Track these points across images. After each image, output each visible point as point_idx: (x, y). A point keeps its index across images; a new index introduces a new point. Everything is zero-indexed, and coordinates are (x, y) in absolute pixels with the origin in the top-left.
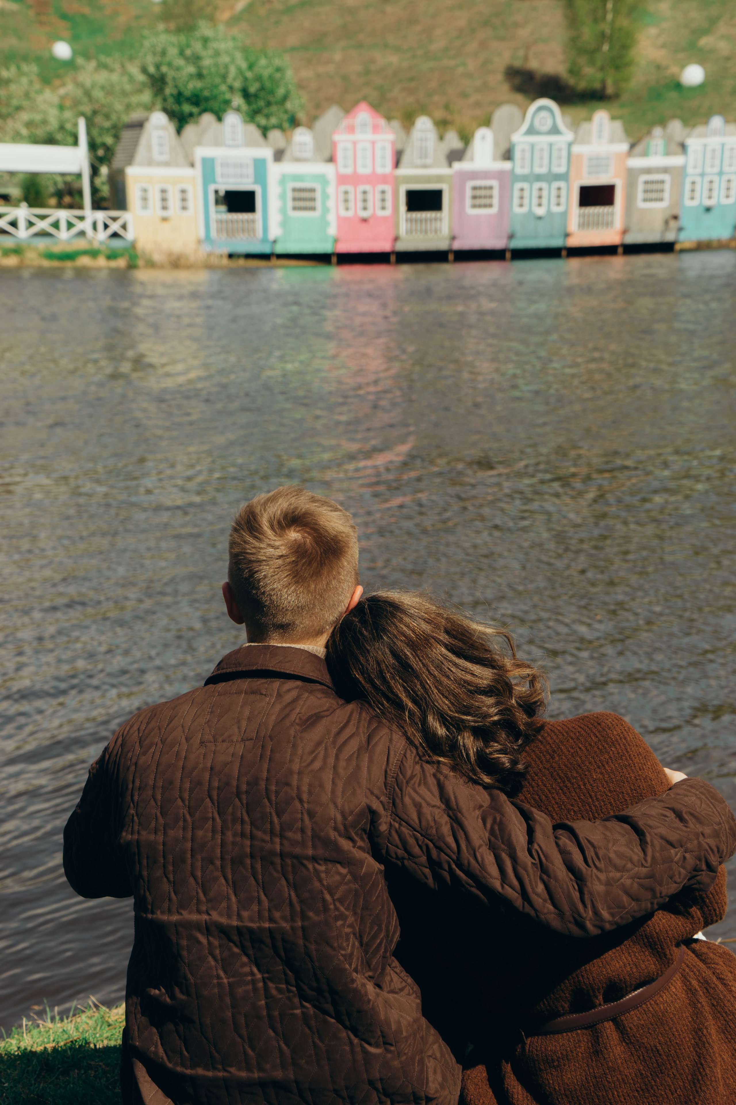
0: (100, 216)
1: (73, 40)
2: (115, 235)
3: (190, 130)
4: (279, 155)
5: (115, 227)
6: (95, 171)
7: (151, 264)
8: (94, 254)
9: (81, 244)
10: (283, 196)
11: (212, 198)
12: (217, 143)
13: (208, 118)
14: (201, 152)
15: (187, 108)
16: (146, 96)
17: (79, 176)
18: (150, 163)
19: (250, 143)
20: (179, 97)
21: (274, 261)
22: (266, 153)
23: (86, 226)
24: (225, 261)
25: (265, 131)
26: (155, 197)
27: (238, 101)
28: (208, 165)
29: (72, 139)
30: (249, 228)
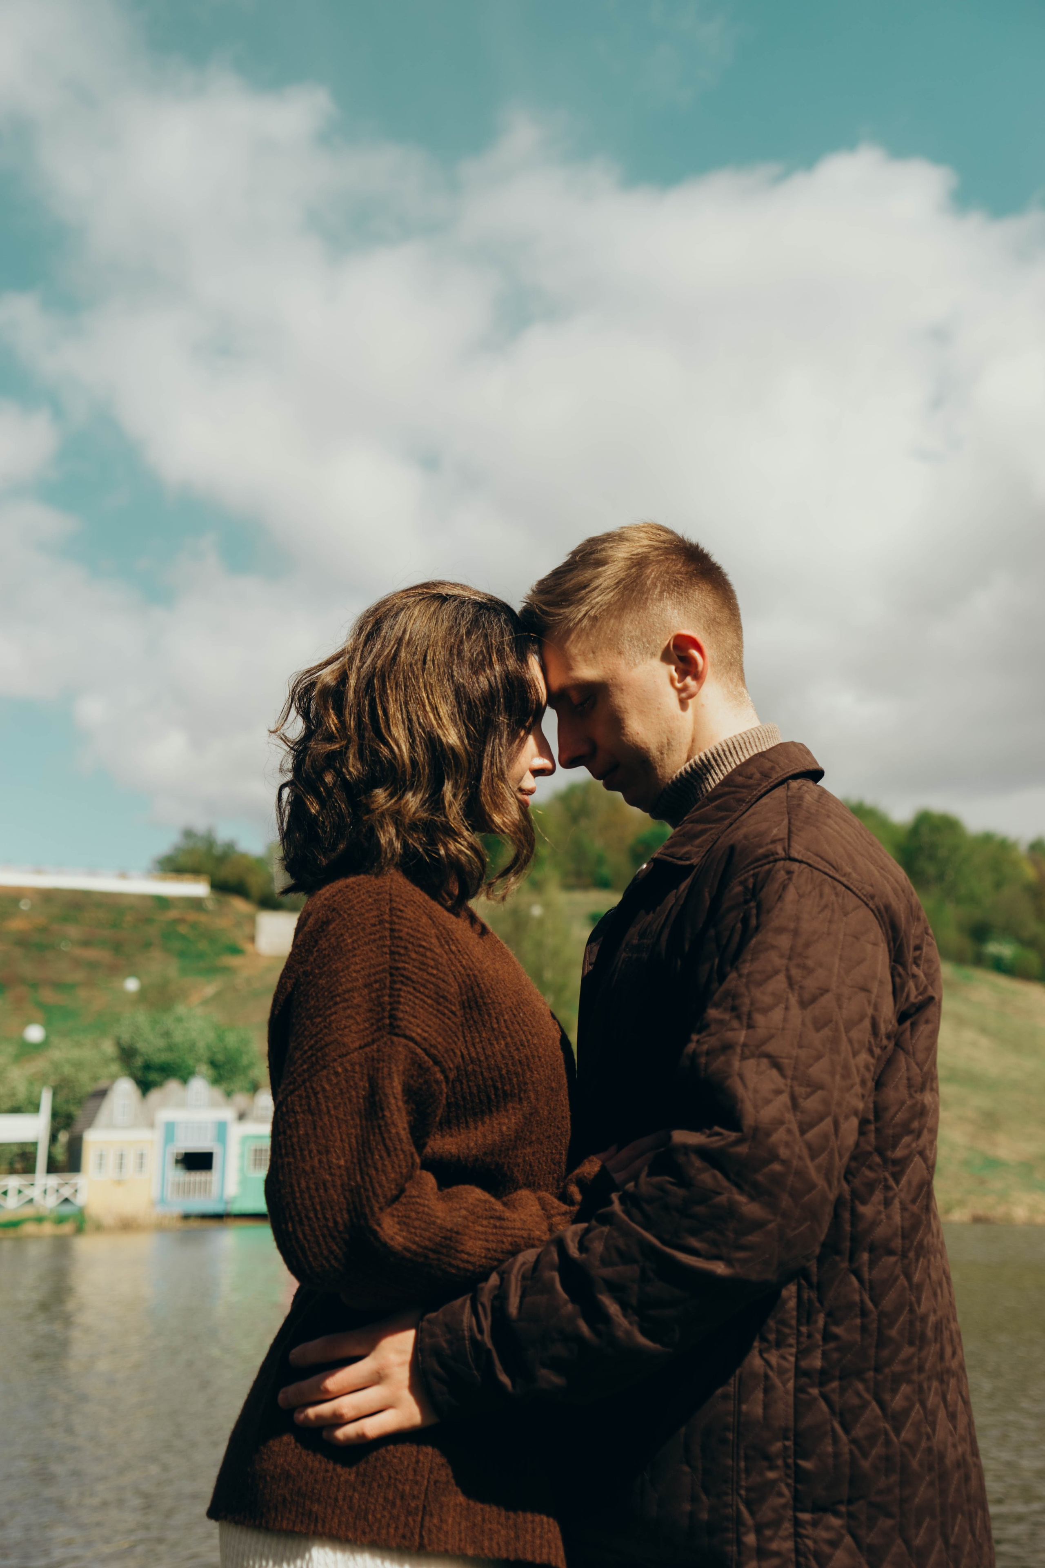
0: (53, 1180)
1: (47, 1025)
2: (66, 1200)
3: (155, 1096)
4: (242, 1117)
5: (66, 1192)
6: (53, 1138)
7: (99, 1228)
8: (39, 1220)
9: (29, 1211)
10: (242, 1156)
11: (170, 1160)
12: (182, 1104)
13: (173, 1086)
14: (165, 1115)
15: (153, 1076)
16: (115, 1068)
17: (35, 1144)
18: (111, 1126)
19: (213, 1105)
20: (148, 1067)
21: (229, 1222)
22: (228, 1114)
23: (35, 1193)
24: (180, 1224)
25: (229, 1094)
26: (111, 1160)
27: (204, 1068)
28: (170, 1129)
29: (35, 1108)
30: (205, 1188)
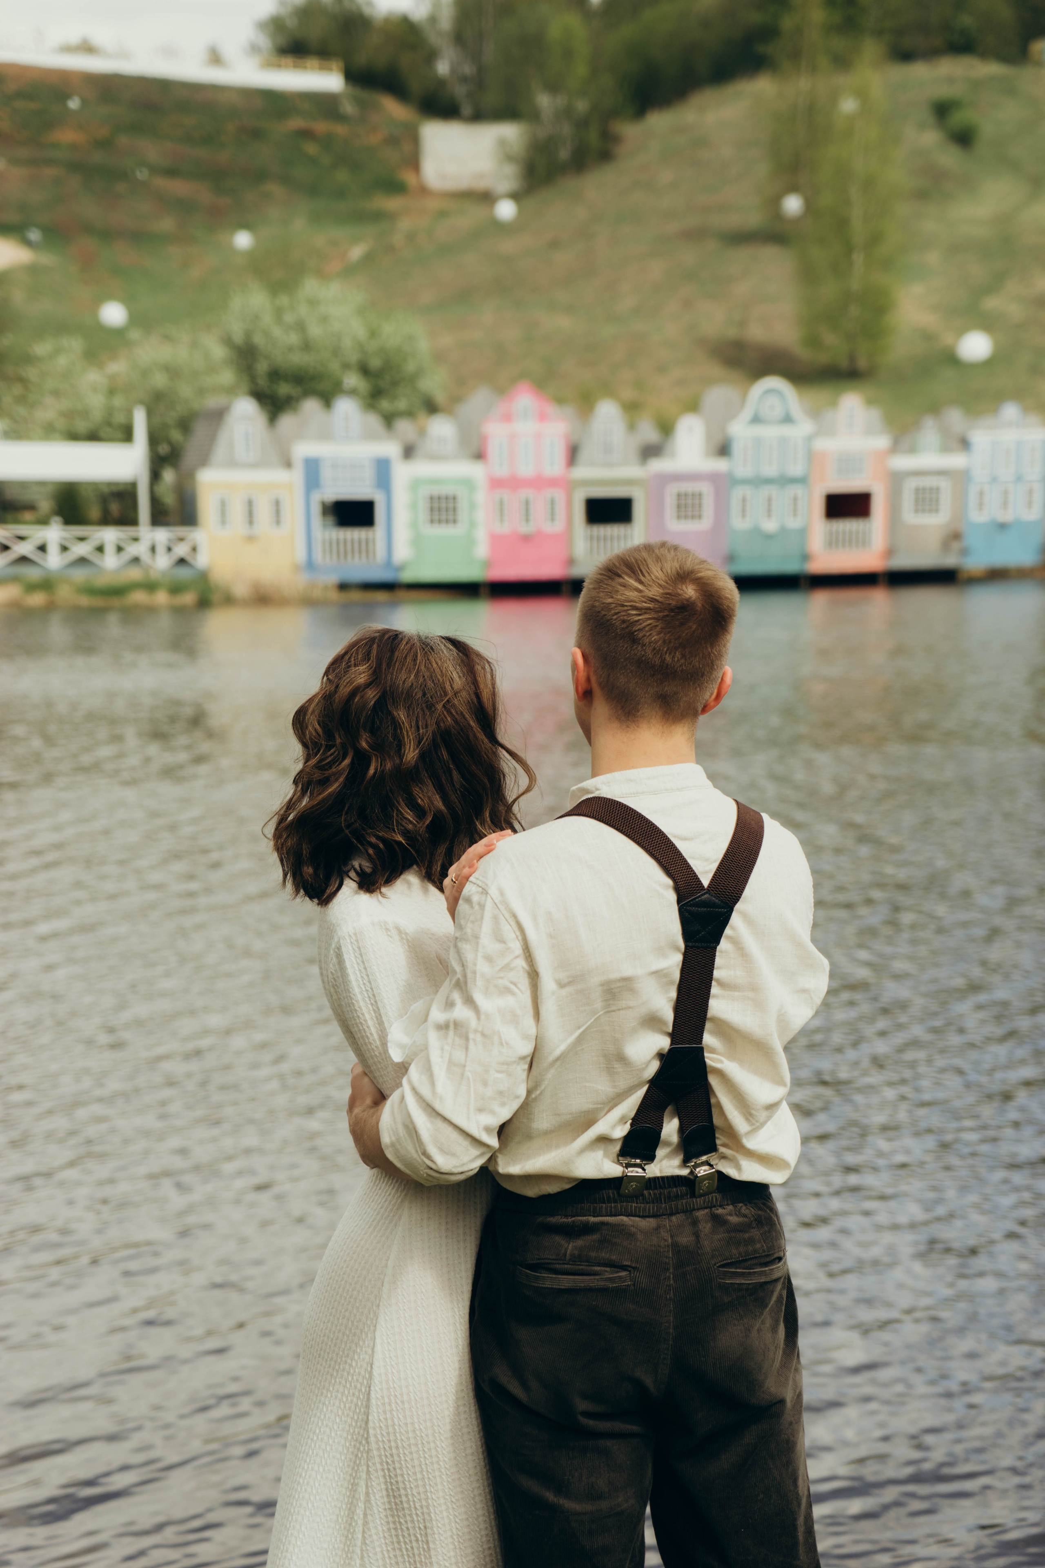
0: (162, 535)
1: (128, 301)
2: (182, 561)
3: (287, 421)
4: (409, 452)
5: (181, 550)
6: (155, 476)
7: (229, 600)
8: (150, 586)
9: (135, 574)
10: (413, 506)
11: (316, 510)
12: (325, 435)
13: (311, 406)
14: (302, 450)
15: (284, 389)
16: (227, 376)
17: (132, 485)
18: (232, 463)
19: (369, 436)
20: (275, 375)
21: (402, 594)
22: (391, 449)
23: (140, 549)
24: (334, 595)
25: (389, 419)
26: (237, 511)
27: (352, 380)
28: (312, 468)
29: (127, 435)
30: (367, 548)
